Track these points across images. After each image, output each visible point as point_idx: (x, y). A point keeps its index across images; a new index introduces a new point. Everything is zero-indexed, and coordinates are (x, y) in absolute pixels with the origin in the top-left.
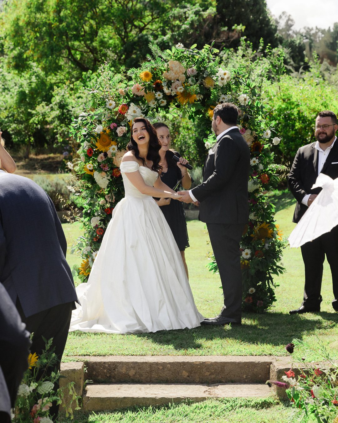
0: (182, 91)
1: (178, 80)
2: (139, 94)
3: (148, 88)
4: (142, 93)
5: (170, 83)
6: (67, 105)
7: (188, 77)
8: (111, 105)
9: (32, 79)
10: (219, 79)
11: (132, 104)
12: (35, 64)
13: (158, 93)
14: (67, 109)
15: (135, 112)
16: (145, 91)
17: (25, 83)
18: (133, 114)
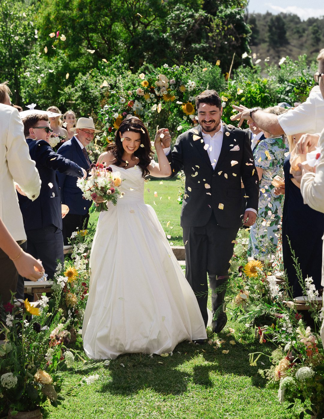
0: (166, 93)
1: (164, 87)
2: (140, 94)
3: (146, 91)
4: (142, 94)
5: (159, 88)
6: (88, 88)
7: (170, 85)
8: (123, 101)
9: (59, 64)
10: (189, 87)
11: (136, 101)
12: (61, 51)
13: (152, 94)
14: (87, 91)
15: (138, 105)
16: (145, 93)
17: (53, 66)
18: (136, 107)
